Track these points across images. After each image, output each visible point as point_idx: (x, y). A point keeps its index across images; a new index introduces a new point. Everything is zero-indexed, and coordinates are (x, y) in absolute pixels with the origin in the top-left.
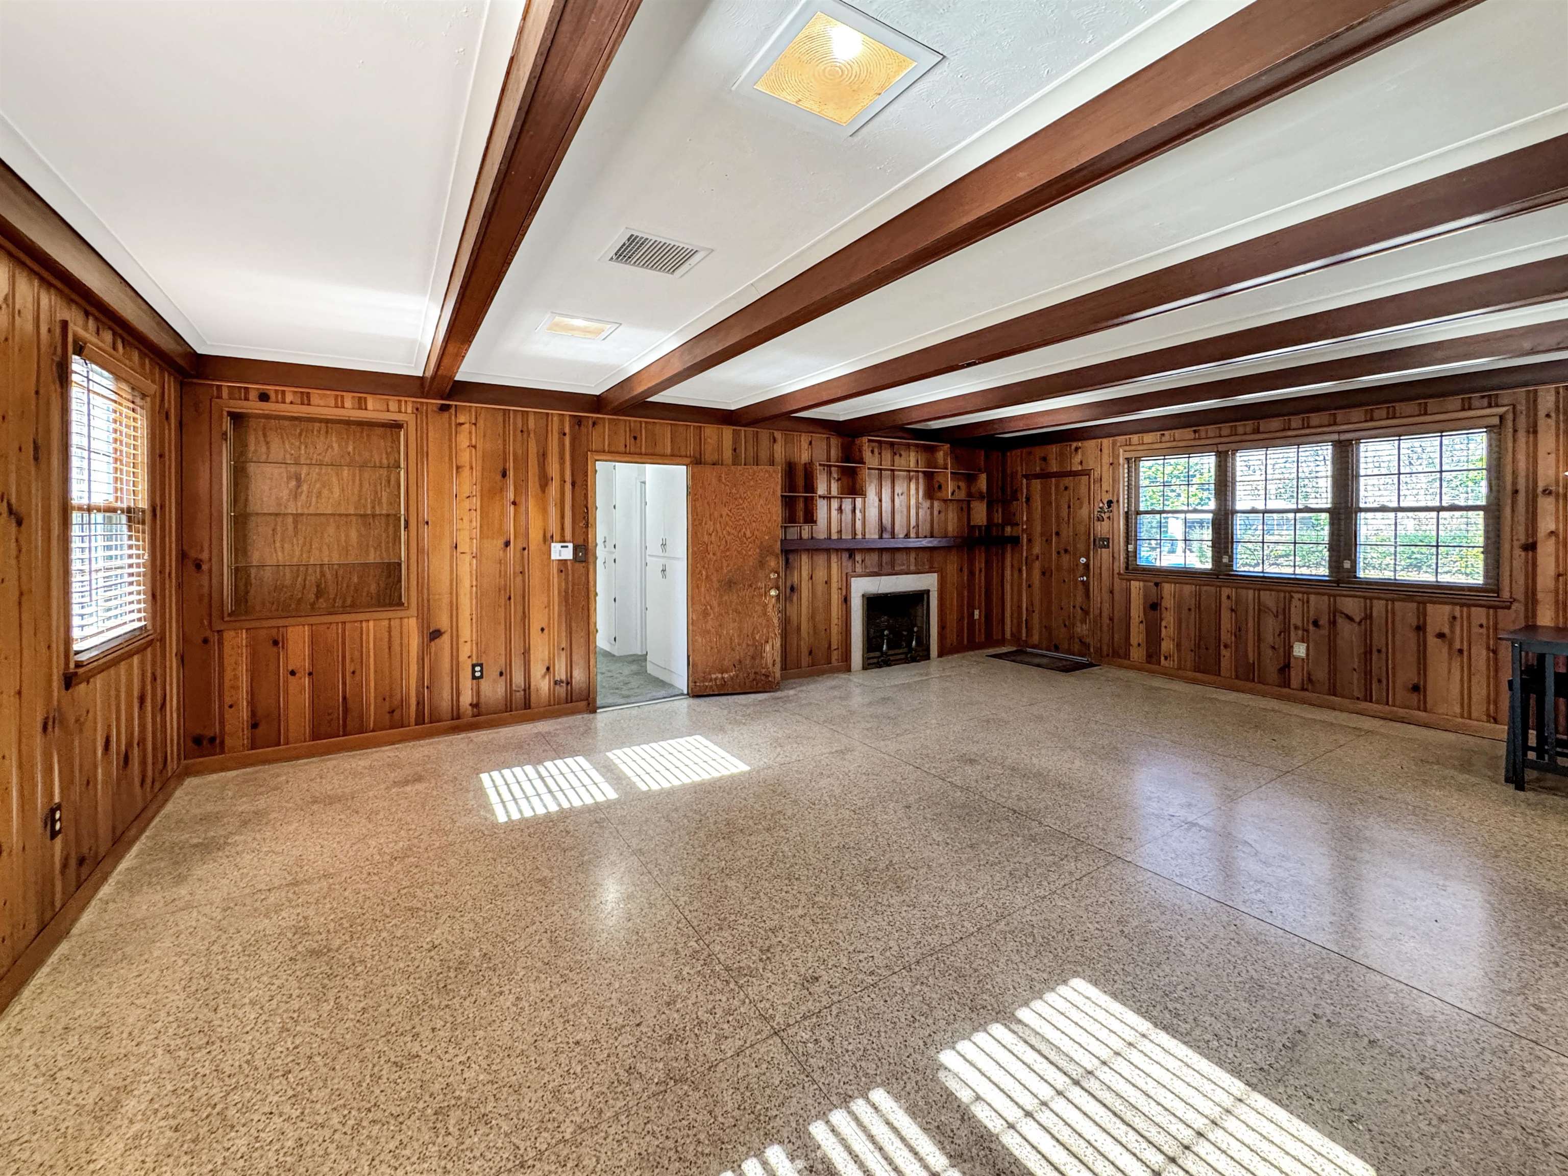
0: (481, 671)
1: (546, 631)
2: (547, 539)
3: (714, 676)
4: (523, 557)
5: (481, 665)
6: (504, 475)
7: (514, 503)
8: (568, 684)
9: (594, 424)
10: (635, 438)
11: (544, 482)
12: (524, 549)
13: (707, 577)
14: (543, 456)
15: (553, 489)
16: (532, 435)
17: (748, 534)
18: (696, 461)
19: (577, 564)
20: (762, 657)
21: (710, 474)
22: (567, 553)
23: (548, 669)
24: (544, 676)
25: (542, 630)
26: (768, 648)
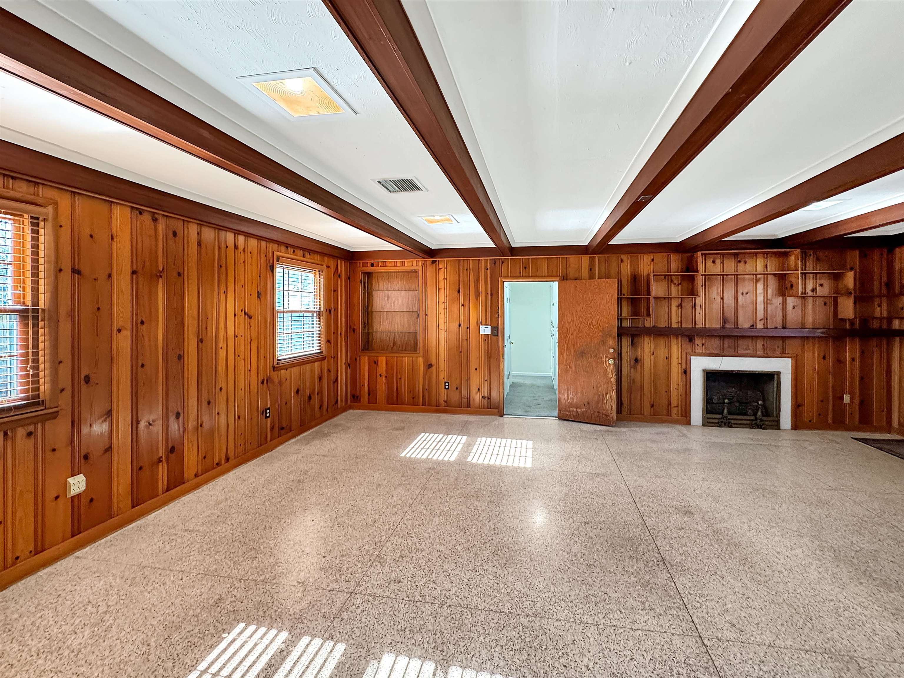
0: (448, 386)
1: (478, 370)
2: (479, 324)
3: (571, 409)
4: (467, 332)
5: (448, 383)
6: (459, 292)
7: (463, 305)
8: (488, 399)
9: (503, 262)
10: (525, 268)
11: (478, 294)
12: (468, 328)
13: (567, 348)
14: (477, 281)
15: (482, 297)
16: (471, 271)
17: (594, 323)
18: (563, 279)
19: (493, 337)
20: (603, 403)
21: (570, 285)
22: (488, 331)
23: (479, 389)
24: (477, 393)
25: (476, 369)
26: (607, 397)
